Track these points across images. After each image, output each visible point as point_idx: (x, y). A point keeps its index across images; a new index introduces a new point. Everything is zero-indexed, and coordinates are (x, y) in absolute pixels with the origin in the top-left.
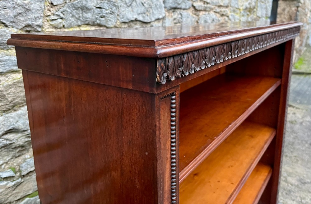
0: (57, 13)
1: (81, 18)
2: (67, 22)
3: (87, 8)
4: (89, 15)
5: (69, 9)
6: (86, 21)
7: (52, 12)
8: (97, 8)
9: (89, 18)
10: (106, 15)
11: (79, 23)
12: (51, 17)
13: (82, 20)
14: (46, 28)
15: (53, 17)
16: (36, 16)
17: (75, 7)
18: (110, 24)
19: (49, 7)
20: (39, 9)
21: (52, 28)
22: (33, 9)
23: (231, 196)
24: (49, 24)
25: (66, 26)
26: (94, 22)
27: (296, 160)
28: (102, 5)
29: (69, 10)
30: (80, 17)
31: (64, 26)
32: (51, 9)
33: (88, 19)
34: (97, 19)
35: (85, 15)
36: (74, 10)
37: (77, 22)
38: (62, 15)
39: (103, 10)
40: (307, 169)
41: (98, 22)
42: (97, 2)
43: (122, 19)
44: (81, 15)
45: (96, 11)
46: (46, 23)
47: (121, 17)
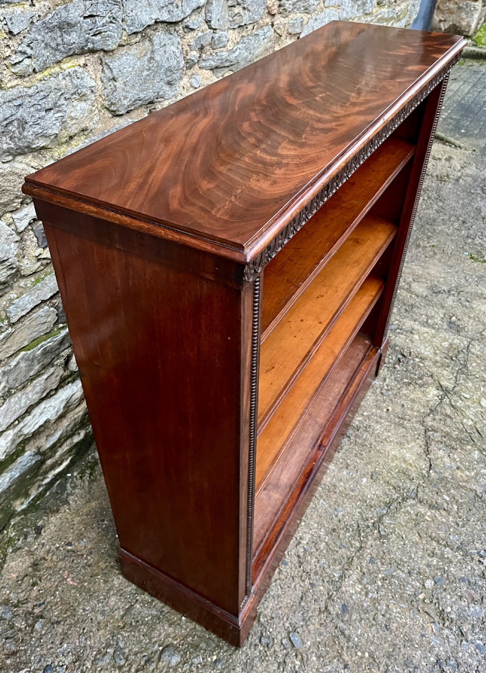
0: (20, 48)
1: (60, 47)
2: (38, 60)
3: (68, 24)
4: (74, 38)
5: (39, 34)
6: (70, 49)
7: (12, 48)
8: (85, 18)
9: (74, 43)
10: (103, 29)
11: (59, 58)
12: (12, 59)
13: (63, 49)
14: (5, 80)
15: (16, 58)
17: (48, 28)
18: (111, 45)
19: (6, 41)
21: (16, 79)
23: (317, 340)
24: (10, 74)
25: (37, 70)
26: (82, 48)
27: (431, 253)
28: (95, 10)
29: (39, 38)
30: (58, 45)
31: (34, 70)
32: (11, 43)
33: (74, 45)
34: (87, 41)
35: (67, 38)
36: (47, 33)
37: (54, 56)
38: (29, 51)
39: (96, 18)
40: (446, 268)
41: (90, 46)
42: (85, 5)
43: (131, 28)
44: (59, 40)
45: (85, 25)
46: (5, 72)
47: (129, 22)
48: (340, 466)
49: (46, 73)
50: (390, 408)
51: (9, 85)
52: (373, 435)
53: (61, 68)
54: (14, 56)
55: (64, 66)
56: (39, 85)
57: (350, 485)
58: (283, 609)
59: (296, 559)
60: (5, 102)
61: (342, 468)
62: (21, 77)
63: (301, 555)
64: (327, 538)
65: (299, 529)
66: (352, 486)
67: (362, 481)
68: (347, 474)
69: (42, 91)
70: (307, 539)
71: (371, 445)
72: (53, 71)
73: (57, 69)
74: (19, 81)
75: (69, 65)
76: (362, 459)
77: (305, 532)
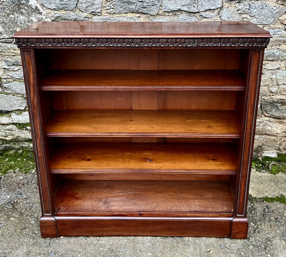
0: (110, 5)
1: (127, 9)
2: (117, 10)
3: (131, 2)
4: (133, 7)
5: (118, 3)
6: (131, 10)
7: (107, 5)
8: (139, 2)
9: (133, 8)
11: (126, 12)
13: (128, 9)
14: (104, 13)
15: (107, 8)
16: (97, 7)
18: (152, 13)
19: (105, 2)
20: (99, 3)
22: (96, 4)
25: (116, 13)
26: (137, 11)
29: (118, 4)
30: (126, 8)
31: (115, 13)
32: (107, 3)
33: (132, 9)
34: (139, 9)
35: (130, 6)
36: (122, 3)
37: (124, 11)
38: (113, 7)
39: (144, 3)
41: (141, 11)
43: (165, 10)
44: (127, 6)
45: (138, 4)
46: (103, 11)
47: (164, 7)
48: (152, 241)
49: (120, 15)
50: (212, 252)
51: (104, 15)
52: (184, 249)
53: (127, 15)
54: (108, 7)
55: (128, 14)
56: (116, 18)
57: (142, 249)
58: (64, 246)
59: (91, 242)
60: (101, 19)
61: (151, 242)
62: (110, 14)
63: (93, 243)
64: (106, 249)
65: (106, 238)
66: (143, 250)
67: (149, 253)
68: (149, 245)
69: (116, 20)
70: (102, 242)
71: (176, 250)
72: (123, 15)
73: (125, 15)
74: (108, 15)
75: (131, 15)
76: (164, 250)
77: (105, 240)
